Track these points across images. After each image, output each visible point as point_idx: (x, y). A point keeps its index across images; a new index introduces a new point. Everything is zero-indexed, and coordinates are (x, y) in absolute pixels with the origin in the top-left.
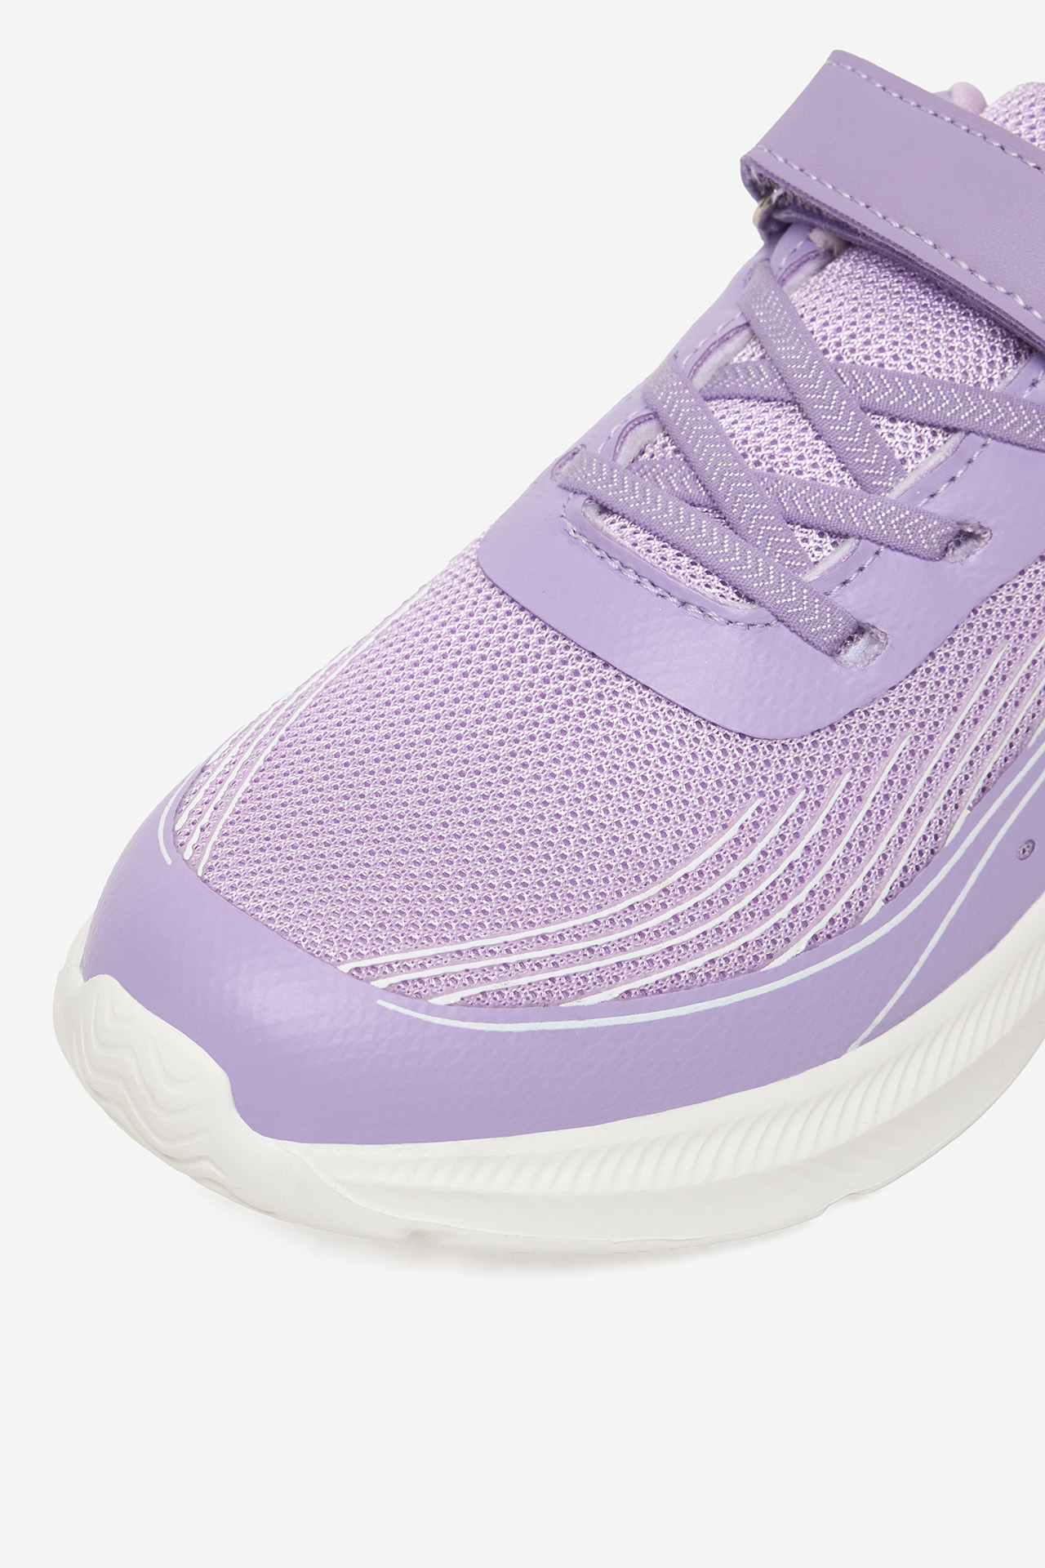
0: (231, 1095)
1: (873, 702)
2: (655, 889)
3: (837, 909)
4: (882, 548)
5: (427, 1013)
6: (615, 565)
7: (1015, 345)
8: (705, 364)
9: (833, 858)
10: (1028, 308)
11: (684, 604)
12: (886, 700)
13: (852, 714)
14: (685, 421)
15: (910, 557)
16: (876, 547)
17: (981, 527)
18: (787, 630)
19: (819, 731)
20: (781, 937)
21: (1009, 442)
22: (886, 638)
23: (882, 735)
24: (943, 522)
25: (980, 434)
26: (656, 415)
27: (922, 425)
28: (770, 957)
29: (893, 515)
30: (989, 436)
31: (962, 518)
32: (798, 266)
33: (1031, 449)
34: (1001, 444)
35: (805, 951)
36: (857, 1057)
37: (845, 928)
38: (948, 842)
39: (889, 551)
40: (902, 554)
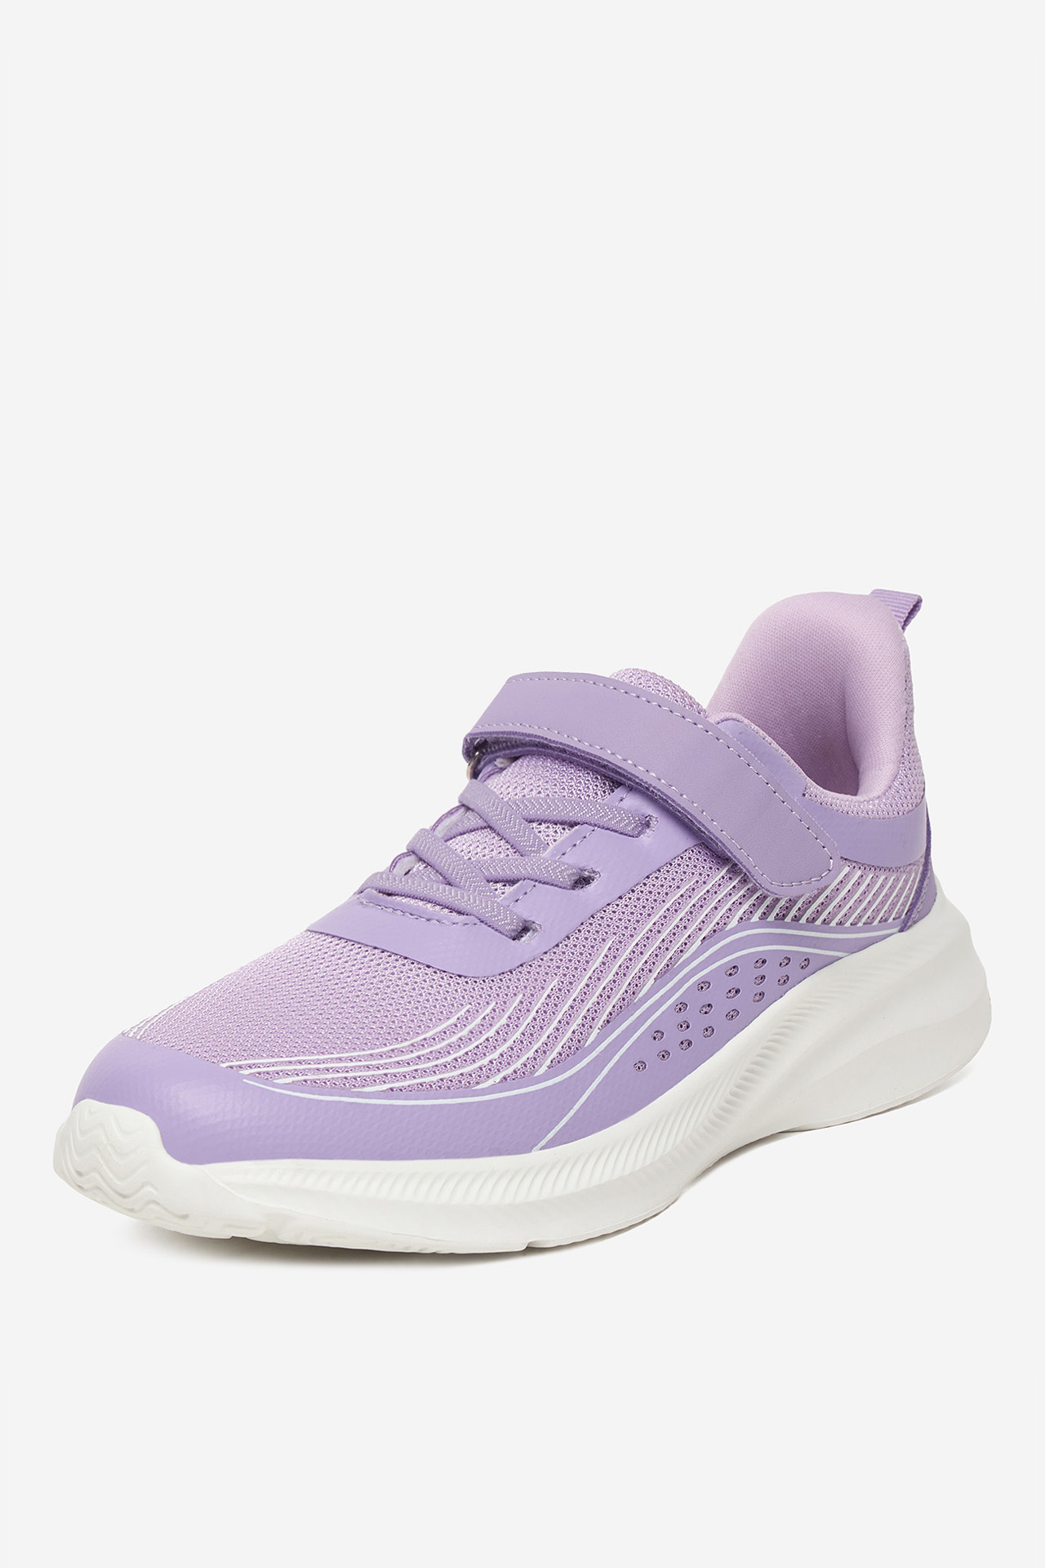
0: (160, 1137)
1: (534, 960)
2: (408, 1043)
3: (518, 1065)
4: (537, 883)
5: (273, 1087)
6: (391, 910)
7: (609, 785)
8: (440, 826)
9: (514, 1038)
10: (613, 754)
11: (428, 920)
12: (542, 959)
13: (522, 965)
14: (429, 848)
15: (552, 887)
16: (533, 883)
17: (594, 872)
18: (486, 926)
19: (503, 973)
20: (484, 1073)
21: (608, 829)
22: (541, 928)
23: (541, 977)
24: (571, 867)
25: (591, 824)
26: (414, 852)
27: (556, 824)
28: (478, 1083)
29: (542, 864)
30: (596, 825)
31: (581, 865)
32: (489, 776)
33: (621, 833)
34: (603, 830)
35: (499, 1082)
36: (536, 1156)
37: (524, 1076)
38: (587, 1045)
39: (541, 885)
40: (548, 886)
